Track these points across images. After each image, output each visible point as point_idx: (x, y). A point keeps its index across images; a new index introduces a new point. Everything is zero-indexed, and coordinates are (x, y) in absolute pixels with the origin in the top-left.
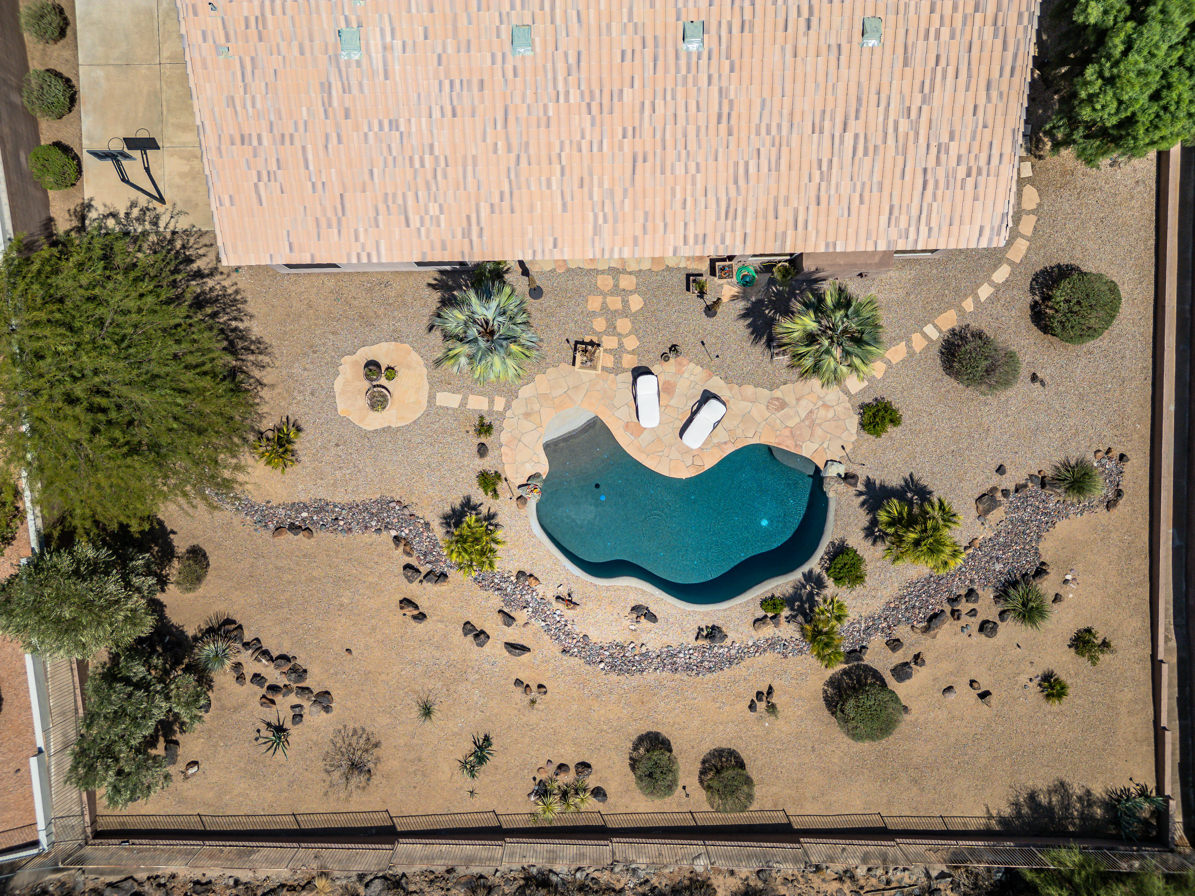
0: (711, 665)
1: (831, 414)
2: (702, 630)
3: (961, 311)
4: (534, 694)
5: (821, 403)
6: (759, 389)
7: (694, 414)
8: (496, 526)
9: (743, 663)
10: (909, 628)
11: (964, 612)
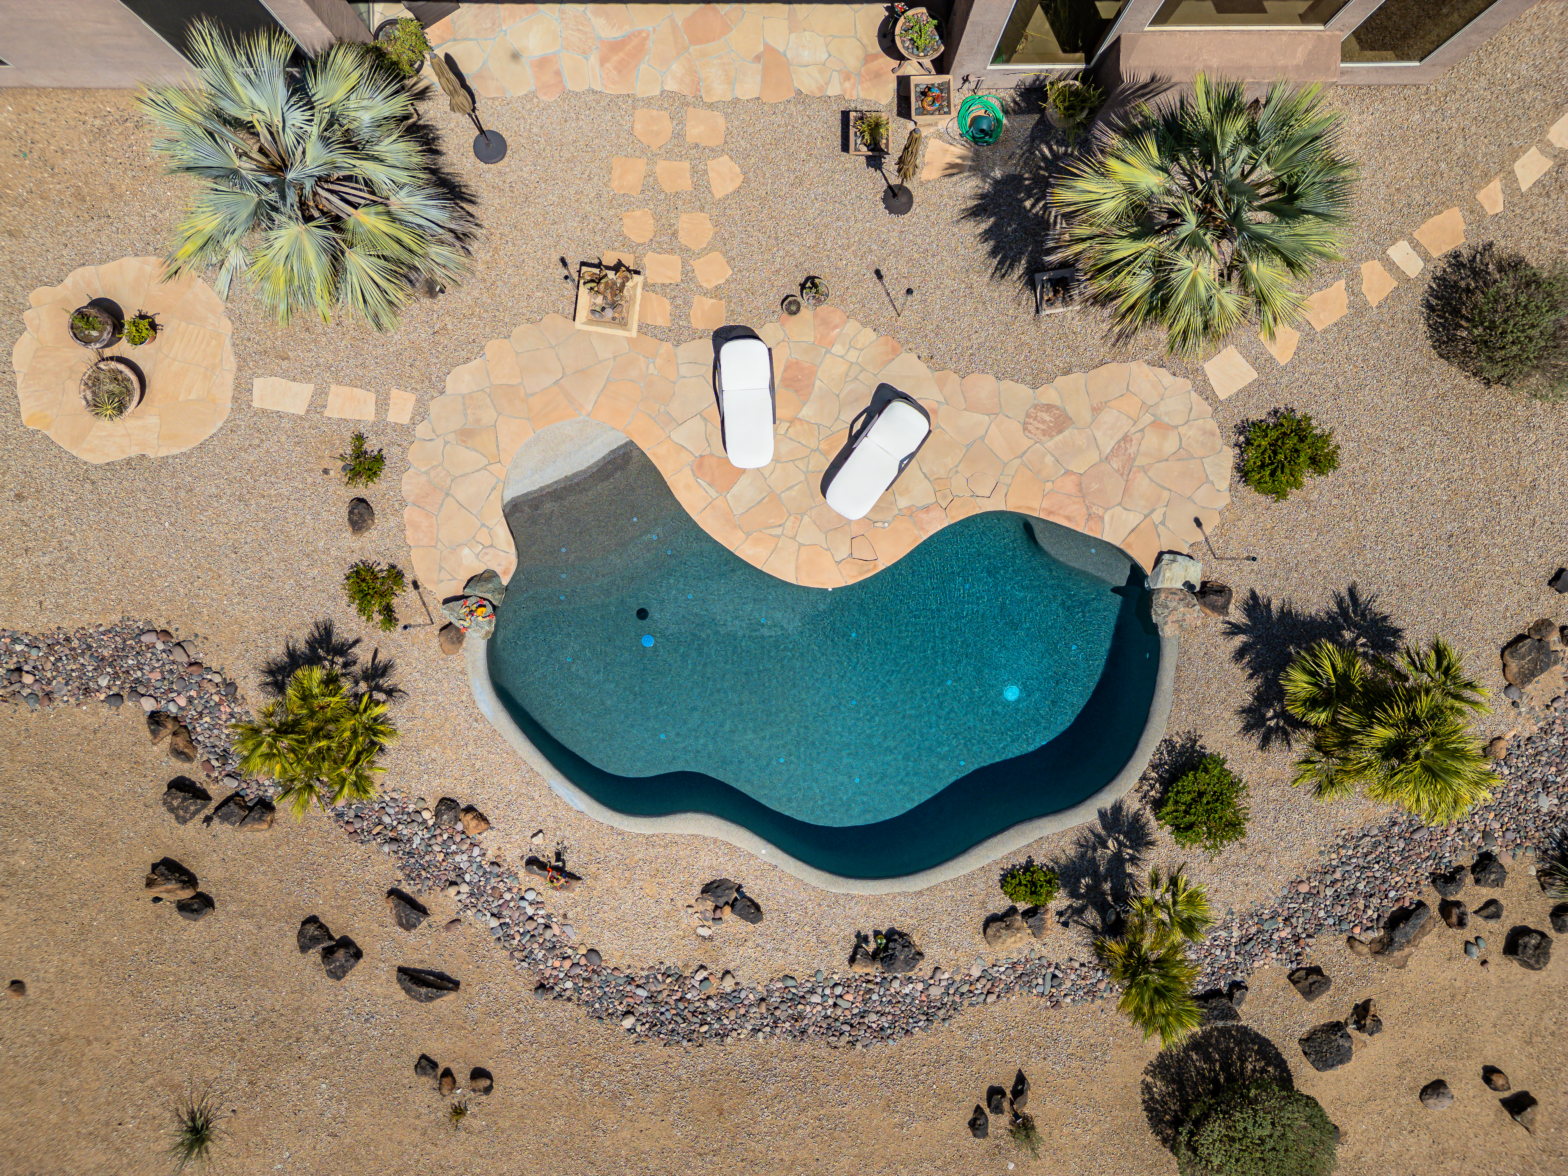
0: (885, 1022)
1: (1170, 445)
2: (866, 939)
3: (1475, 212)
4: (462, 1093)
5: (1148, 418)
6: (1007, 384)
7: (854, 439)
8: (390, 692)
9: (959, 1019)
10: (1341, 942)
11: (1471, 908)
